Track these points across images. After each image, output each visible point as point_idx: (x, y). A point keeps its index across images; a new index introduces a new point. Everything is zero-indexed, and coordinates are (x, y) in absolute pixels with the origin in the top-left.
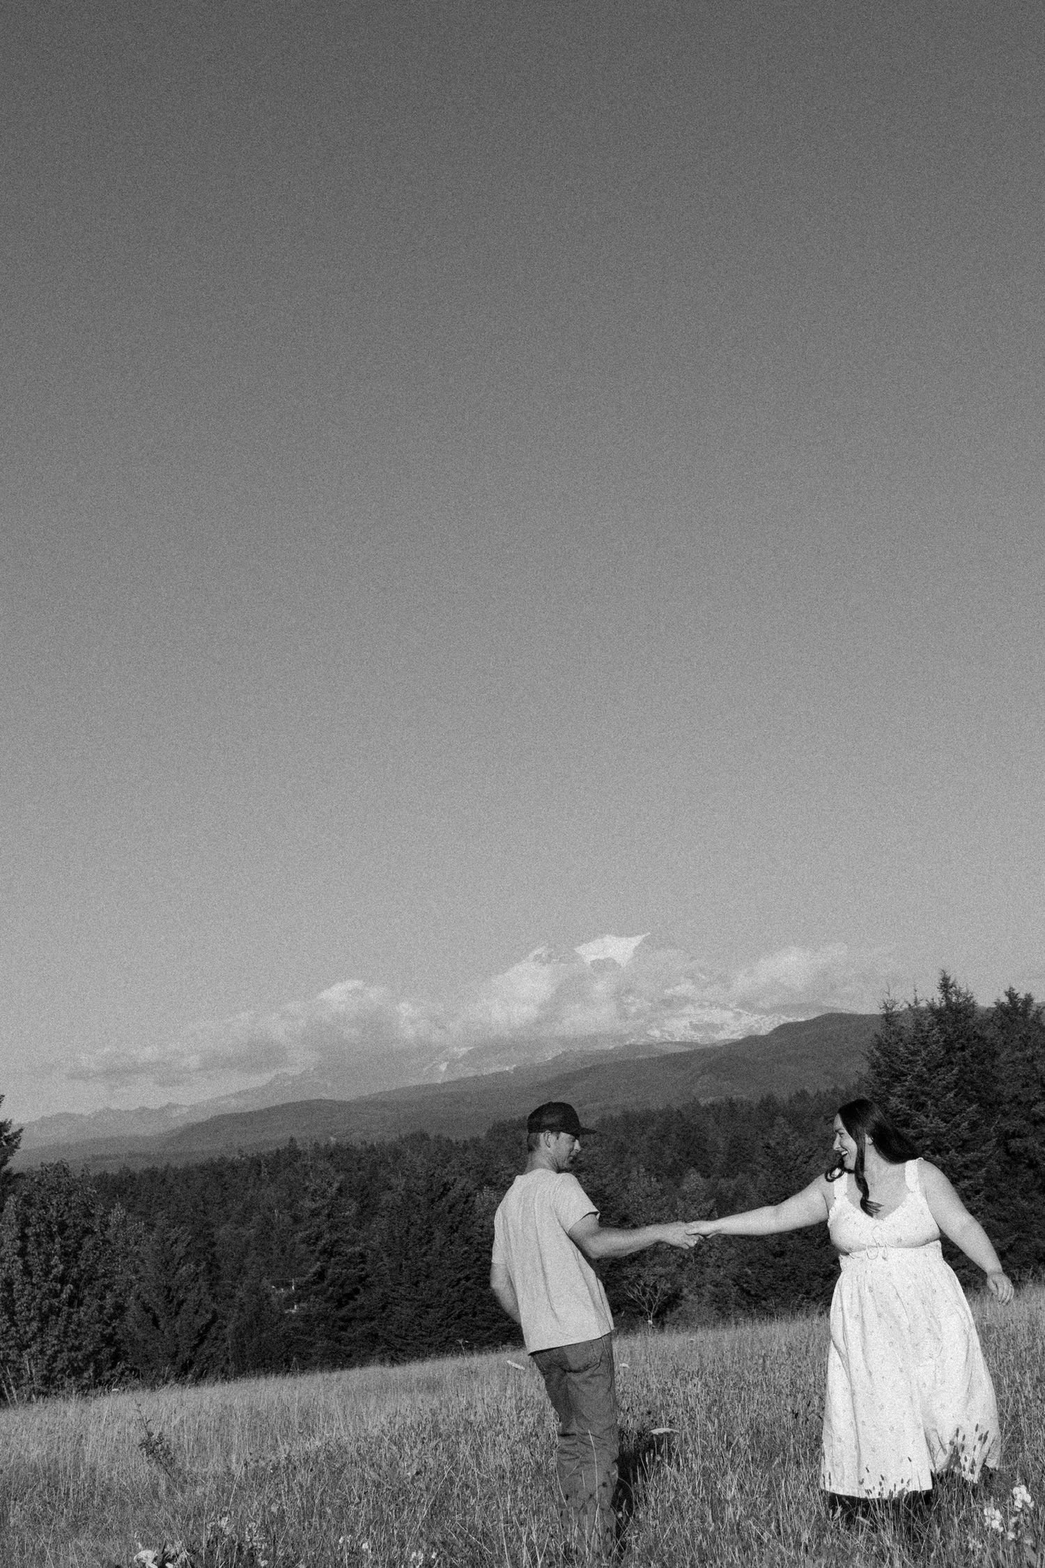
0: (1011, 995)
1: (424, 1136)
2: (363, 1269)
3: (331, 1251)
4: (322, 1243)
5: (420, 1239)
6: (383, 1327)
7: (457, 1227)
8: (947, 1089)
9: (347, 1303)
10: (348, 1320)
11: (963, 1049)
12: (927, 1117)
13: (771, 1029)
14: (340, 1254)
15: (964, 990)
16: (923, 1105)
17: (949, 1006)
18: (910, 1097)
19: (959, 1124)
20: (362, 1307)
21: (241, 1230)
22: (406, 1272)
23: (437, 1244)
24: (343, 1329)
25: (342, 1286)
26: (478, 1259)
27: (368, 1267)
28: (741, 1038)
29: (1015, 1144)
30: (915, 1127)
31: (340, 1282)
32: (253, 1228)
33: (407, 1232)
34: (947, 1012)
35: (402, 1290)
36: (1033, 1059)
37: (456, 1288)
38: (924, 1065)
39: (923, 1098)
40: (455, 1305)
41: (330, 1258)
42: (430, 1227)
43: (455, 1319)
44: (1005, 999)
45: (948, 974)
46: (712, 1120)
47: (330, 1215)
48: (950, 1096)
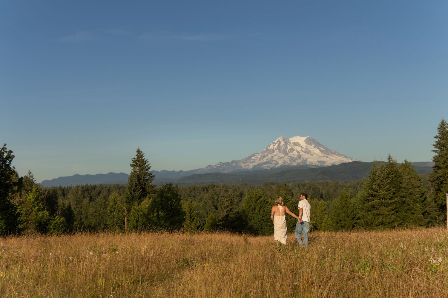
0: (406, 161)
5: (252, 209)
11: (393, 174)
12: (382, 190)
15: (394, 160)
16: (381, 187)
17: (390, 163)
18: (378, 185)
21: (199, 204)
23: (257, 211)
28: (330, 165)
29: (404, 199)
30: (378, 193)
32: (202, 203)
33: (250, 207)
34: (389, 165)
38: (383, 177)
39: (381, 186)
42: (255, 207)
44: (404, 162)
45: (390, 156)
46: (322, 186)
47: (231, 202)
48: (389, 185)
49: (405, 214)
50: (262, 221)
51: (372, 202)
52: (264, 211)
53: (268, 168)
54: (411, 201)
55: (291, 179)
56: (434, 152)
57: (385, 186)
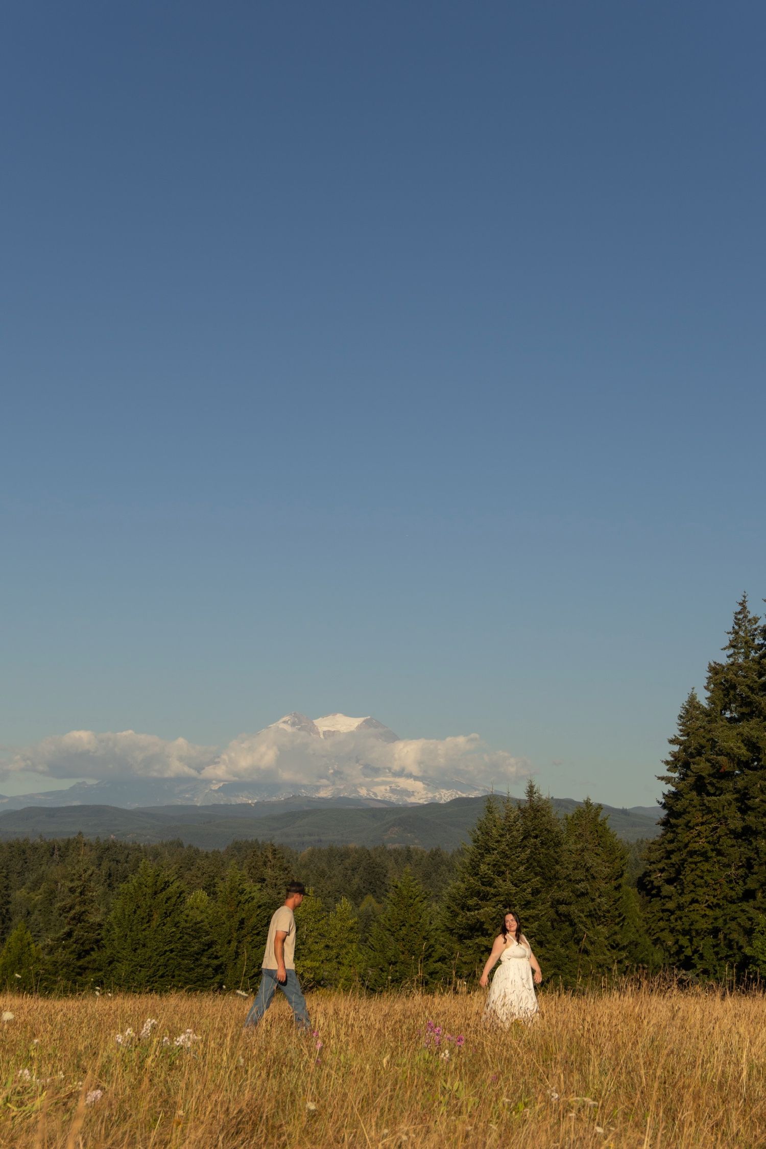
0: (587, 803)
1: (180, 845)
2: (99, 934)
3: (79, 918)
4: (73, 912)
5: (143, 918)
6: (108, 977)
7: (170, 913)
8: (521, 863)
9: (84, 957)
10: (84, 969)
11: (536, 837)
12: (504, 881)
13: (449, 800)
14: (85, 922)
16: (503, 873)
17: (532, 806)
18: (494, 865)
19: (525, 889)
20: (95, 961)
21: (32, 895)
22: (129, 941)
23: (154, 924)
24: (80, 974)
25: (82, 944)
26: (181, 938)
27: (103, 933)
28: (426, 803)
29: (562, 908)
30: (495, 887)
31: (81, 941)
33: (135, 912)
34: (530, 810)
35: (124, 952)
36: (583, 851)
37: (163, 957)
38: (507, 845)
39: (503, 868)
40: (161, 967)
41: (77, 923)
42: (152, 911)
43: (159, 977)
44: (583, 805)
45: (534, 784)
46: (393, 861)
47: (81, 893)
48: (522, 868)
49: (562, 951)
50: (168, 953)
51: (476, 912)
52: (176, 925)
53: (250, 802)
54: (581, 915)
55: (310, 835)
56: (664, 782)
57: (514, 871)
